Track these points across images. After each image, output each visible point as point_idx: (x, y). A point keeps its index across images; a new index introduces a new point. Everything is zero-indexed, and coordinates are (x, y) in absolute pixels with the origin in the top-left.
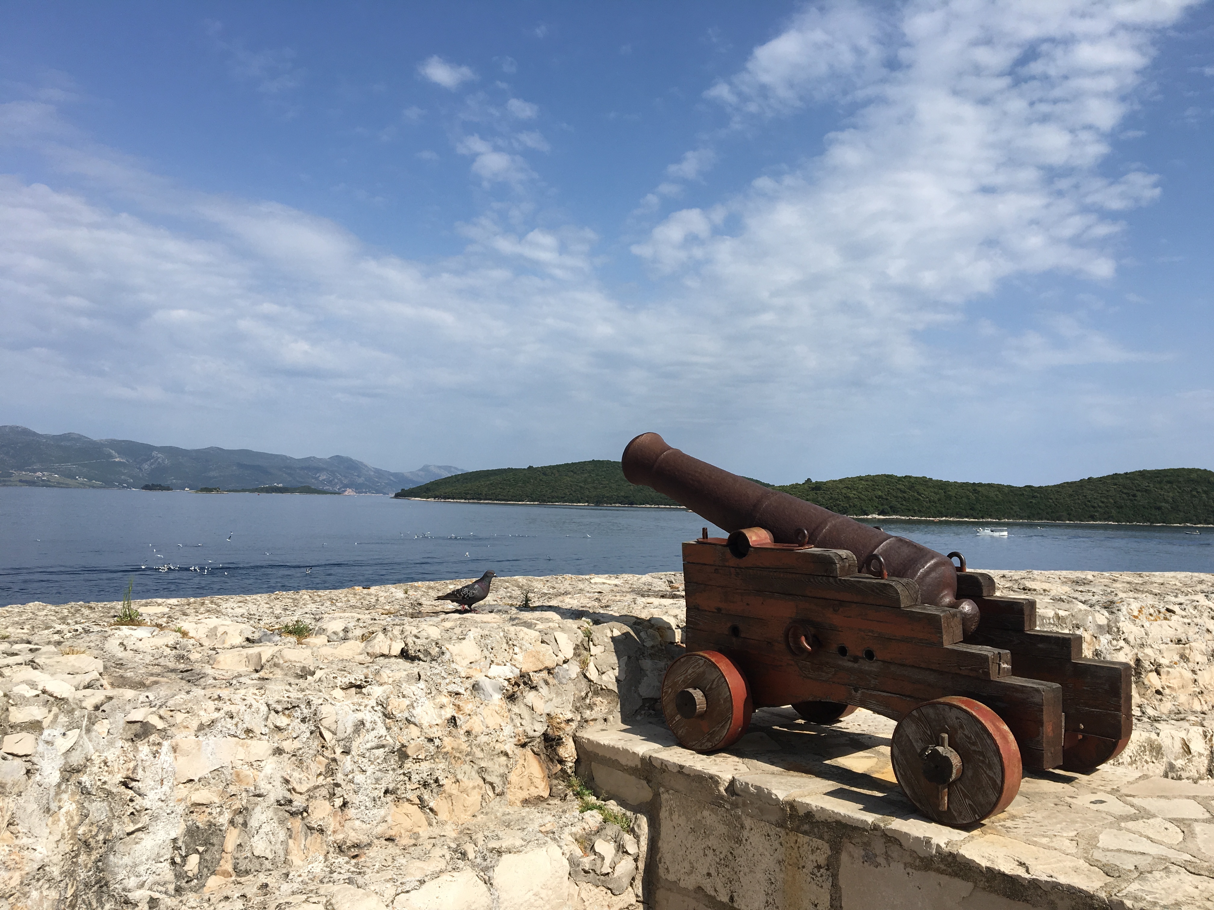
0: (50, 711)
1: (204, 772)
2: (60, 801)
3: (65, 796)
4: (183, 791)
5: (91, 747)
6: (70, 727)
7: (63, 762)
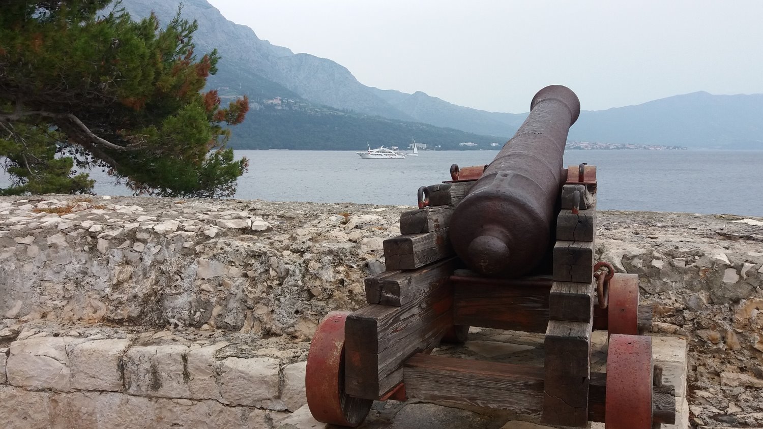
0: (150, 236)
1: (211, 277)
2: (151, 273)
3: (153, 272)
4: (199, 282)
5: (167, 254)
6: (158, 244)
7: (154, 258)
